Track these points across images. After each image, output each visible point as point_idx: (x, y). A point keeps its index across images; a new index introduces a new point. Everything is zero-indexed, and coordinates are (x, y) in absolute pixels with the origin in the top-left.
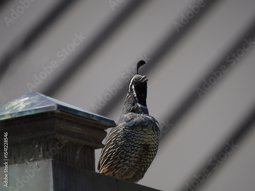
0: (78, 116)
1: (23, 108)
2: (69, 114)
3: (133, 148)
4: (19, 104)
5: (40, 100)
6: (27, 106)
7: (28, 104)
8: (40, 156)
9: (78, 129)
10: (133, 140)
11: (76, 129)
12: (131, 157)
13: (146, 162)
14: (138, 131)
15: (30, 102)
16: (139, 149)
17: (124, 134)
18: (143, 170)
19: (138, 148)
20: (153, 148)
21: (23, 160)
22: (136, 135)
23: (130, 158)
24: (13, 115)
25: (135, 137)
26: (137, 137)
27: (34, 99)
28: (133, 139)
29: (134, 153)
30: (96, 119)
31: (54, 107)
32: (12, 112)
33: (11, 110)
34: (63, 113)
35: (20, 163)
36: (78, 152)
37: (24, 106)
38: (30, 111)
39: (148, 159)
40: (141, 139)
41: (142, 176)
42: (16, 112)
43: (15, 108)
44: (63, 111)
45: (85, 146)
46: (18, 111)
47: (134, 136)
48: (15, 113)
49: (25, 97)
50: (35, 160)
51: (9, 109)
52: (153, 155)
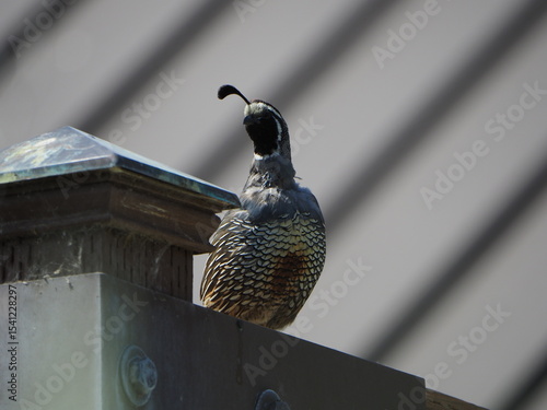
0: (160, 181)
1: (43, 159)
2: (141, 177)
3: (259, 263)
4: (35, 151)
5: (80, 145)
6: (51, 156)
7: (53, 151)
8: (76, 265)
9: (159, 209)
10: (261, 248)
11: (155, 210)
12: (256, 282)
13: (296, 289)
14: (271, 229)
15: (59, 148)
16: (273, 266)
17: (241, 234)
18: (292, 305)
19: (271, 263)
20: (312, 262)
21: (39, 272)
22: (266, 237)
23: (255, 284)
24: (20, 175)
25: (264, 242)
26: (270, 242)
27: (67, 142)
28: (259, 245)
29: (262, 273)
30: (198, 190)
31: (110, 162)
32: (18, 169)
33: (16, 164)
34: (128, 174)
35: (32, 279)
36: (157, 260)
37: (46, 157)
38: (57, 167)
39: (302, 285)
40: (278, 246)
41: (291, 318)
42: (28, 168)
43: (24, 161)
44: (128, 170)
45: (172, 247)
46: (32, 167)
47: (262, 238)
48: (25, 171)
49: (49, 137)
50: (64, 274)
51: (14, 162)
52: (312, 275)
